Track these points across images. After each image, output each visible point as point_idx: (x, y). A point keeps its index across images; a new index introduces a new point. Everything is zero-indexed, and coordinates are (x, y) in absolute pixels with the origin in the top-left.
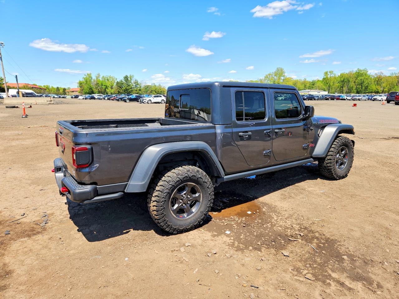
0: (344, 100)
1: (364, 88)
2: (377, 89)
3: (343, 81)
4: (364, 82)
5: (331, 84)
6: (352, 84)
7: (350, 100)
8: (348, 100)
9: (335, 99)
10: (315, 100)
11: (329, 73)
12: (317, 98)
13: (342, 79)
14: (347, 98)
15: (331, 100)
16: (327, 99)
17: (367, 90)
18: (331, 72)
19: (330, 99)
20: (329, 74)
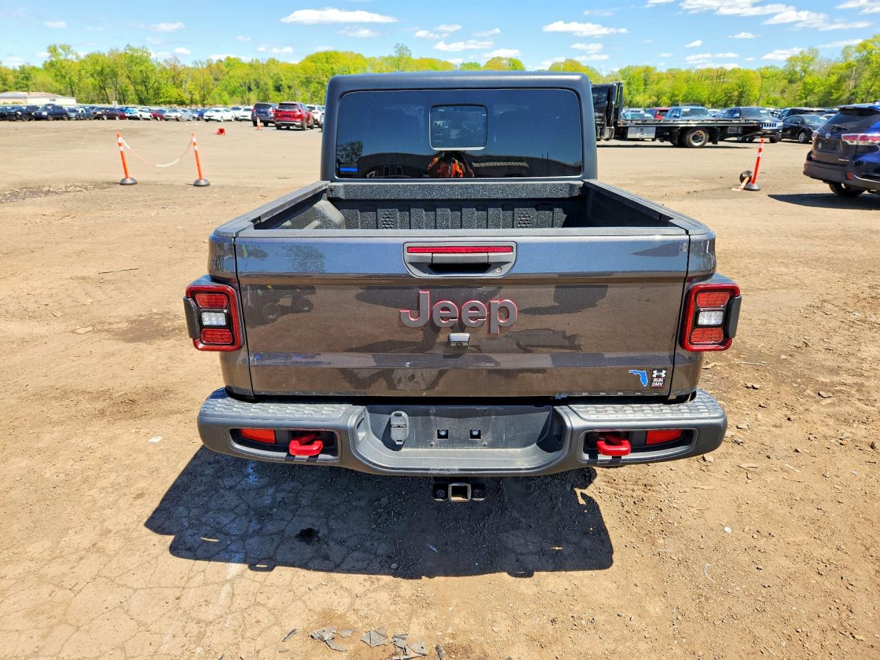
0: (138, 119)
1: (151, 92)
2: (179, 95)
3: (101, 73)
4: (147, 77)
5: (75, 79)
6: (123, 81)
7: (148, 119)
8: (145, 119)
9: (117, 118)
10: (69, 119)
11: (60, 50)
12: (73, 115)
13: (99, 68)
14: (141, 115)
15: (108, 119)
16: (98, 117)
17: (161, 98)
18: (66, 48)
19: (105, 118)
20: (62, 52)
